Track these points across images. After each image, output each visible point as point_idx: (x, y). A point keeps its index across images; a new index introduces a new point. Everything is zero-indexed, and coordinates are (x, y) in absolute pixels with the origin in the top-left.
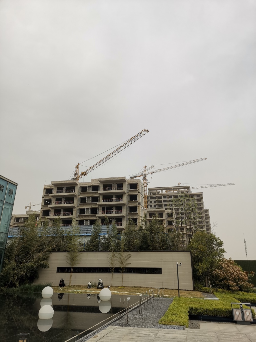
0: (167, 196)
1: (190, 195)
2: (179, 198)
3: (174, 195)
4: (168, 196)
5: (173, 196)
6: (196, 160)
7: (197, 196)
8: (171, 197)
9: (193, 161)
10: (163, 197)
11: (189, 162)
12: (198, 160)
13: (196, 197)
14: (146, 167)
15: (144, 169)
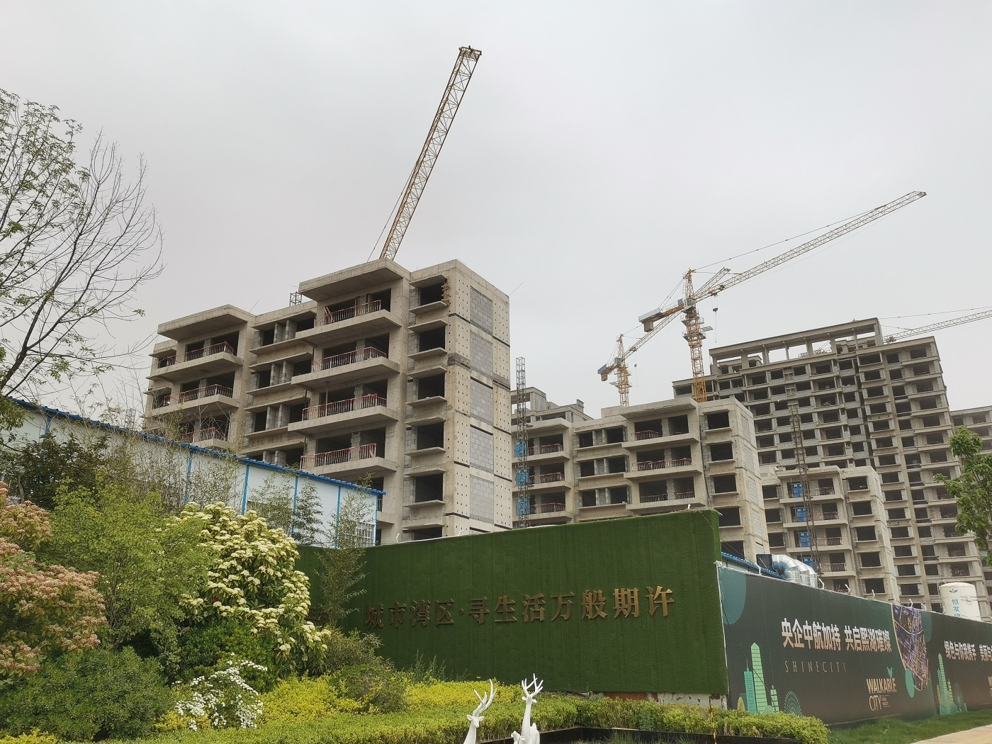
0: (785, 369)
1: (882, 352)
2: (835, 371)
3: (812, 365)
4: (790, 368)
5: (808, 369)
6: (880, 210)
7: (911, 352)
8: (800, 370)
9: (870, 215)
10: (768, 376)
11: (853, 223)
12: (889, 206)
13: (905, 360)
14: (692, 274)
15: (686, 281)
